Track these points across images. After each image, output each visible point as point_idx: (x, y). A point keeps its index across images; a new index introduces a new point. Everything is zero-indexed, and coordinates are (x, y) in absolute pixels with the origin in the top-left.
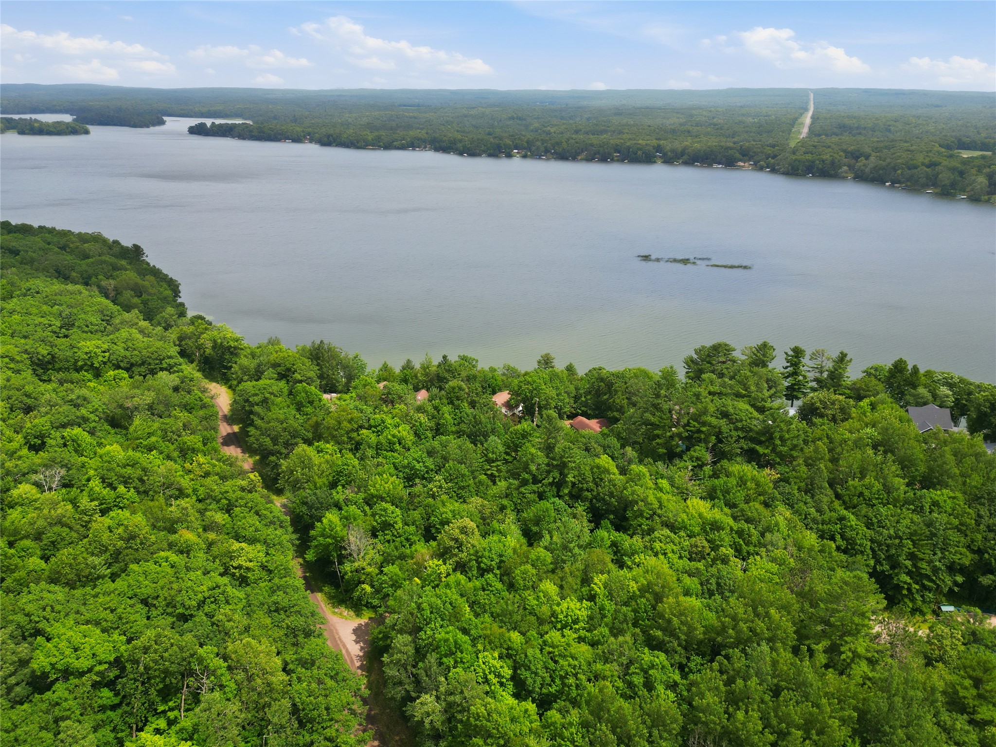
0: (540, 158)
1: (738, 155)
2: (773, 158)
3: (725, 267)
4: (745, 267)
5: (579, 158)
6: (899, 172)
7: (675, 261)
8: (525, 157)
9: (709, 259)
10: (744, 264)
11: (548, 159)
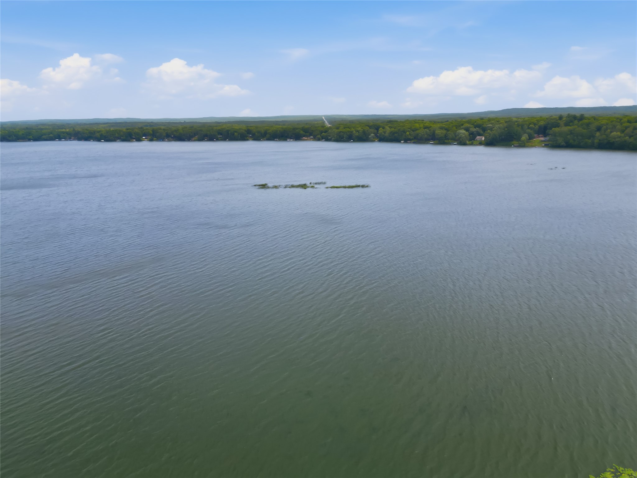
0: (163, 141)
1: (302, 132)
2: (325, 133)
3: (345, 187)
4: (363, 186)
5: (193, 139)
6: (408, 133)
7: (293, 186)
8: (151, 140)
9: (325, 183)
10: (361, 184)
11: (169, 141)
